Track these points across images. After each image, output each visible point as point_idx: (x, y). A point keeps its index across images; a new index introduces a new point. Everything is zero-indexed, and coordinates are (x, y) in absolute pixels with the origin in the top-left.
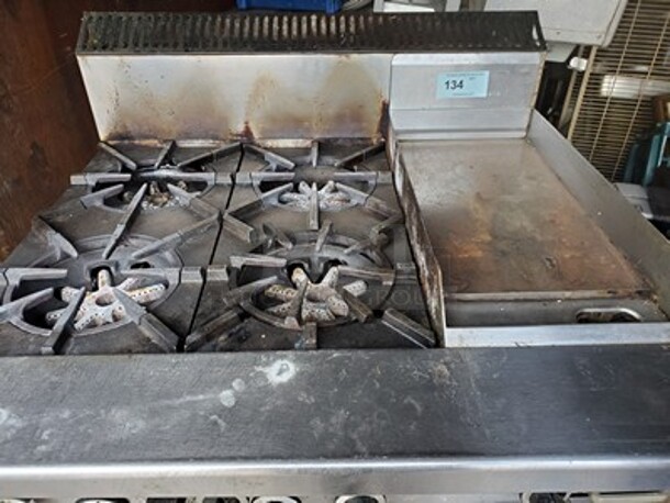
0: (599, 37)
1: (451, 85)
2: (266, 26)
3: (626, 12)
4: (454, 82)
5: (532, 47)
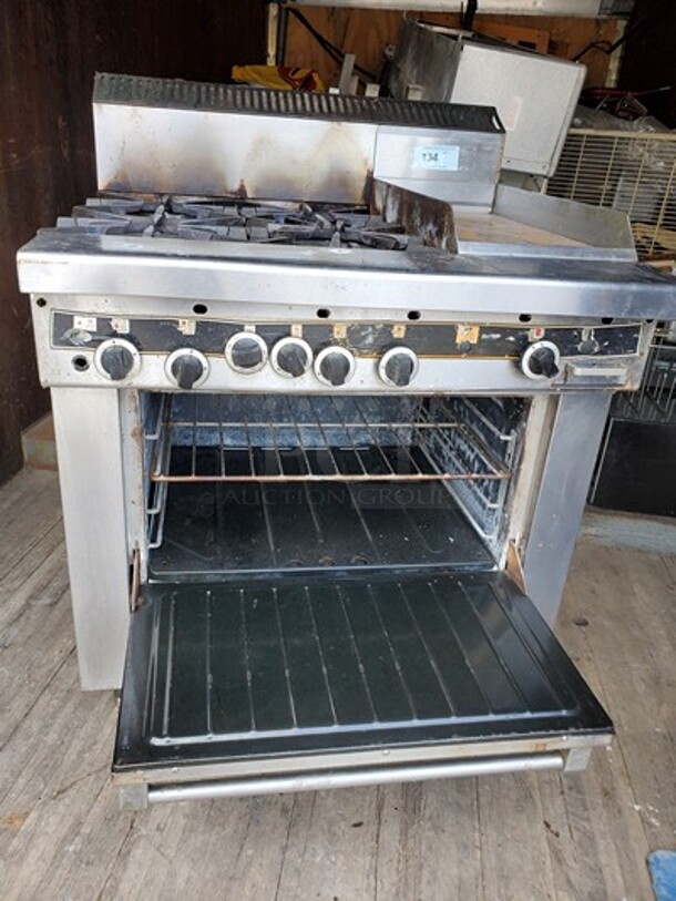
0: (544, 167)
1: (428, 157)
2: (265, 100)
3: (565, 145)
4: (430, 155)
5: (493, 130)
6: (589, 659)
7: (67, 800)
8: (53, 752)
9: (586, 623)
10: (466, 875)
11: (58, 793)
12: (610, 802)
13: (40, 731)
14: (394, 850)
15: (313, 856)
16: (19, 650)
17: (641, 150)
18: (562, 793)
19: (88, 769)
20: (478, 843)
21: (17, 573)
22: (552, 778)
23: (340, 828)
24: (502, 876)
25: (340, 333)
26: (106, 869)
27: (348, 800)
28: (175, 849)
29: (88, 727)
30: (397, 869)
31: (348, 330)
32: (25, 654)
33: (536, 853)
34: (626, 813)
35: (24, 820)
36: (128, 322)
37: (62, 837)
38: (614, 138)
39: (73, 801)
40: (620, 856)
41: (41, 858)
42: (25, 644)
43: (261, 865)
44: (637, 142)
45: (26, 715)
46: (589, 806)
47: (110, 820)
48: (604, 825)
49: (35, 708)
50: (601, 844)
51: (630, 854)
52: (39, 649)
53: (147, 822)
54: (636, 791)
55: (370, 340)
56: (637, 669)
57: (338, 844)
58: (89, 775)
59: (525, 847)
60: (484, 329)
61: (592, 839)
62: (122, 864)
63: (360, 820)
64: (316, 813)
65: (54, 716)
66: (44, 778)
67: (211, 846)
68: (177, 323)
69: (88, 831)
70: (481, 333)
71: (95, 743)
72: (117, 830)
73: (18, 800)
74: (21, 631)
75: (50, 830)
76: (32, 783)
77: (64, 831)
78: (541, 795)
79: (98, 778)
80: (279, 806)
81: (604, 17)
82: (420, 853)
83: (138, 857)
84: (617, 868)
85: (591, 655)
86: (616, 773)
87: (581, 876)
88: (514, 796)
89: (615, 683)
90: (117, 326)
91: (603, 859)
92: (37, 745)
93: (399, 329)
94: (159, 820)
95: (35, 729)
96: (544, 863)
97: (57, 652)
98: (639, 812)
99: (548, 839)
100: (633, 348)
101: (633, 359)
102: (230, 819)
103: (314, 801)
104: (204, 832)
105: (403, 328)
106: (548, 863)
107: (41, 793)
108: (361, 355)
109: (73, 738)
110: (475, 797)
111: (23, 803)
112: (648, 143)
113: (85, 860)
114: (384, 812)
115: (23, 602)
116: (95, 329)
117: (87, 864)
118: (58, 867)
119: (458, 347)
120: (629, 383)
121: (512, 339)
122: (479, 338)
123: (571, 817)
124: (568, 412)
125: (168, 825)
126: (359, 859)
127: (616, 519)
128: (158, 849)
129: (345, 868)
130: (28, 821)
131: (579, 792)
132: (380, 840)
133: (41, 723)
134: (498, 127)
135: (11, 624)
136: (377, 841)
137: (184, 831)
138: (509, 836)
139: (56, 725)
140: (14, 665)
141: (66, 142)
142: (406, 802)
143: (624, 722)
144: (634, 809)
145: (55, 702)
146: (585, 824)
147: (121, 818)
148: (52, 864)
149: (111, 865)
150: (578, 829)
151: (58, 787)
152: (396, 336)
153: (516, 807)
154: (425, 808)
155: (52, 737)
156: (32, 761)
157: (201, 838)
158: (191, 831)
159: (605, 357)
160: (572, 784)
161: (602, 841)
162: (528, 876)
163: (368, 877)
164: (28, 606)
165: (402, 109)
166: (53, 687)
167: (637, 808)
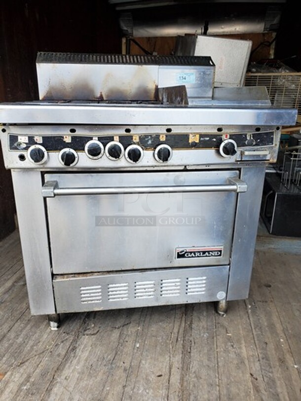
1: (181, 78)
5: (209, 65)
6: (271, 301)
7: (24, 366)
8: (20, 347)
9: (270, 286)
10: (211, 398)
11: (21, 364)
12: (283, 364)
13: (14, 338)
14: (177, 387)
15: (138, 390)
16: (8, 304)
17: (284, 81)
18: (259, 360)
19: (35, 353)
20: (217, 384)
21: (10, 272)
22: (254, 354)
23: (151, 377)
24: (229, 398)
25: (136, 139)
26: (40, 397)
27: (155, 365)
28: (73, 387)
29: (36, 335)
30: (178, 396)
31: (140, 137)
32: (10, 305)
33: (246, 387)
34: (290, 369)
35: (4, 375)
36: (41, 138)
37: (21, 383)
38: (271, 76)
39: (27, 367)
40: (287, 388)
41: (11, 392)
42: (11, 301)
43: (113, 394)
44: (282, 77)
45: (9, 331)
46: (272, 366)
47: (43, 375)
48: (280, 375)
49: (13, 328)
50: (278, 383)
51: (292, 387)
52: (17, 303)
53: (61, 376)
54: (295, 359)
55: (150, 142)
56: (295, 305)
57: (150, 384)
58: (35, 356)
59: (241, 385)
60: (201, 136)
61: (274, 381)
62: (48, 394)
63: (160, 374)
64: (140, 371)
65: (21, 331)
66: (15, 357)
67: (90, 386)
68: (63, 137)
69: (33, 380)
70: (200, 138)
71: (39, 342)
72: (47, 379)
73: (2, 367)
74: (9, 296)
75: (16, 380)
76: (9, 359)
77: (22, 380)
78: (249, 361)
79: (39, 357)
80: (123, 368)
81: (266, 32)
82: (189, 388)
83: (56, 391)
84: (286, 393)
85: (272, 300)
86: (285, 351)
87: (268, 397)
88: (235, 362)
89: (285, 312)
90: (37, 140)
91: (279, 390)
92: (13, 343)
93: (163, 137)
94: (66, 375)
95: (12, 337)
96: (250, 392)
97: (25, 304)
98: (297, 368)
99: (252, 381)
100: (272, 142)
101: (272, 147)
102: (100, 374)
103: (139, 366)
104: (87, 380)
105: (165, 136)
106: (252, 392)
107: (13, 364)
108: (146, 149)
109: (29, 340)
110: (216, 363)
111: (5, 368)
112: (286, 77)
113: (31, 393)
114: (172, 370)
115: (11, 284)
116: (27, 142)
117: (32, 394)
118: (18, 396)
119: (190, 144)
120: (272, 159)
121: (214, 140)
122: (200, 139)
123: (263, 371)
124: (246, 176)
125: (70, 378)
126: (160, 391)
127: (283, 240)
128: (65, 388)
129: (153, 395)
130: (6, 376)
131: (267, 360)
132: (170, 382)
133: (16, 334)
134: (211, 64)
135: (5, 293)
136: (169, 383)
137: (78, 379)
138: (233, 380)
139: (22, 335)
140: (5, 310)
141: (33, 91)
142: (183, 365)
143: (289, 329)
144: (294, 367)
145: (22, 325)
146: (270, 374)
147: (49, 374)
148: (15, 395)
149: (43, 395)
150: (267, 377)
151: (20, 361)
152: (161, 140)
153: (236, 367)
154: (192, 368)
155: (20, 340)
156: (10, 350)
157: (85, 382)
158: (81, 380)
159: (259, 147)
160: (264, 356)
161: (279, 382)
162: (242, 398)
163: (164, 399)
164: (13, 285)
165: (169, 59)
166: (22, 319)
167: (296, 366)
